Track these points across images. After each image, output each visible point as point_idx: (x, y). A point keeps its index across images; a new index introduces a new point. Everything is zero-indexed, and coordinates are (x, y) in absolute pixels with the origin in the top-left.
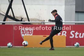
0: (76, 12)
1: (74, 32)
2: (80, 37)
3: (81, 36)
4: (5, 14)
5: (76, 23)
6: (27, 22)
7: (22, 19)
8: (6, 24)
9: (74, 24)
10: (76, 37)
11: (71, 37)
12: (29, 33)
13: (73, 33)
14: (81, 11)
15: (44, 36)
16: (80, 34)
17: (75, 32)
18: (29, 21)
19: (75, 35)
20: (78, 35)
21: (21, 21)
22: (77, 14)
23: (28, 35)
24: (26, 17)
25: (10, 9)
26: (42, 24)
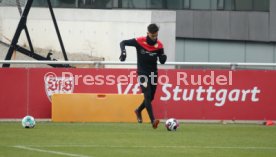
0: (178, 38)
1: (170, 86)
2: (185, 98)
3: (188, 95)
4: (10, 43)
5: (177, 66)
6: (62, 61)
7: (50, 54)
8: (11, 66)
9: (173, 68)
10: (176, 98)
11: (162, 99)
12: (65, 88)
13: (168, 89)
14: (191, 36)
15: (100, 96)
16: (186, 91)
17: (174, 87)
18: (66, 59)
19: (172, 94)
20: (180, 95)
21: (48, 58)
22: (181, 44)
23: (61, 92)
24: (60, 49)
25: (23, 32)
26: (96, 67)
